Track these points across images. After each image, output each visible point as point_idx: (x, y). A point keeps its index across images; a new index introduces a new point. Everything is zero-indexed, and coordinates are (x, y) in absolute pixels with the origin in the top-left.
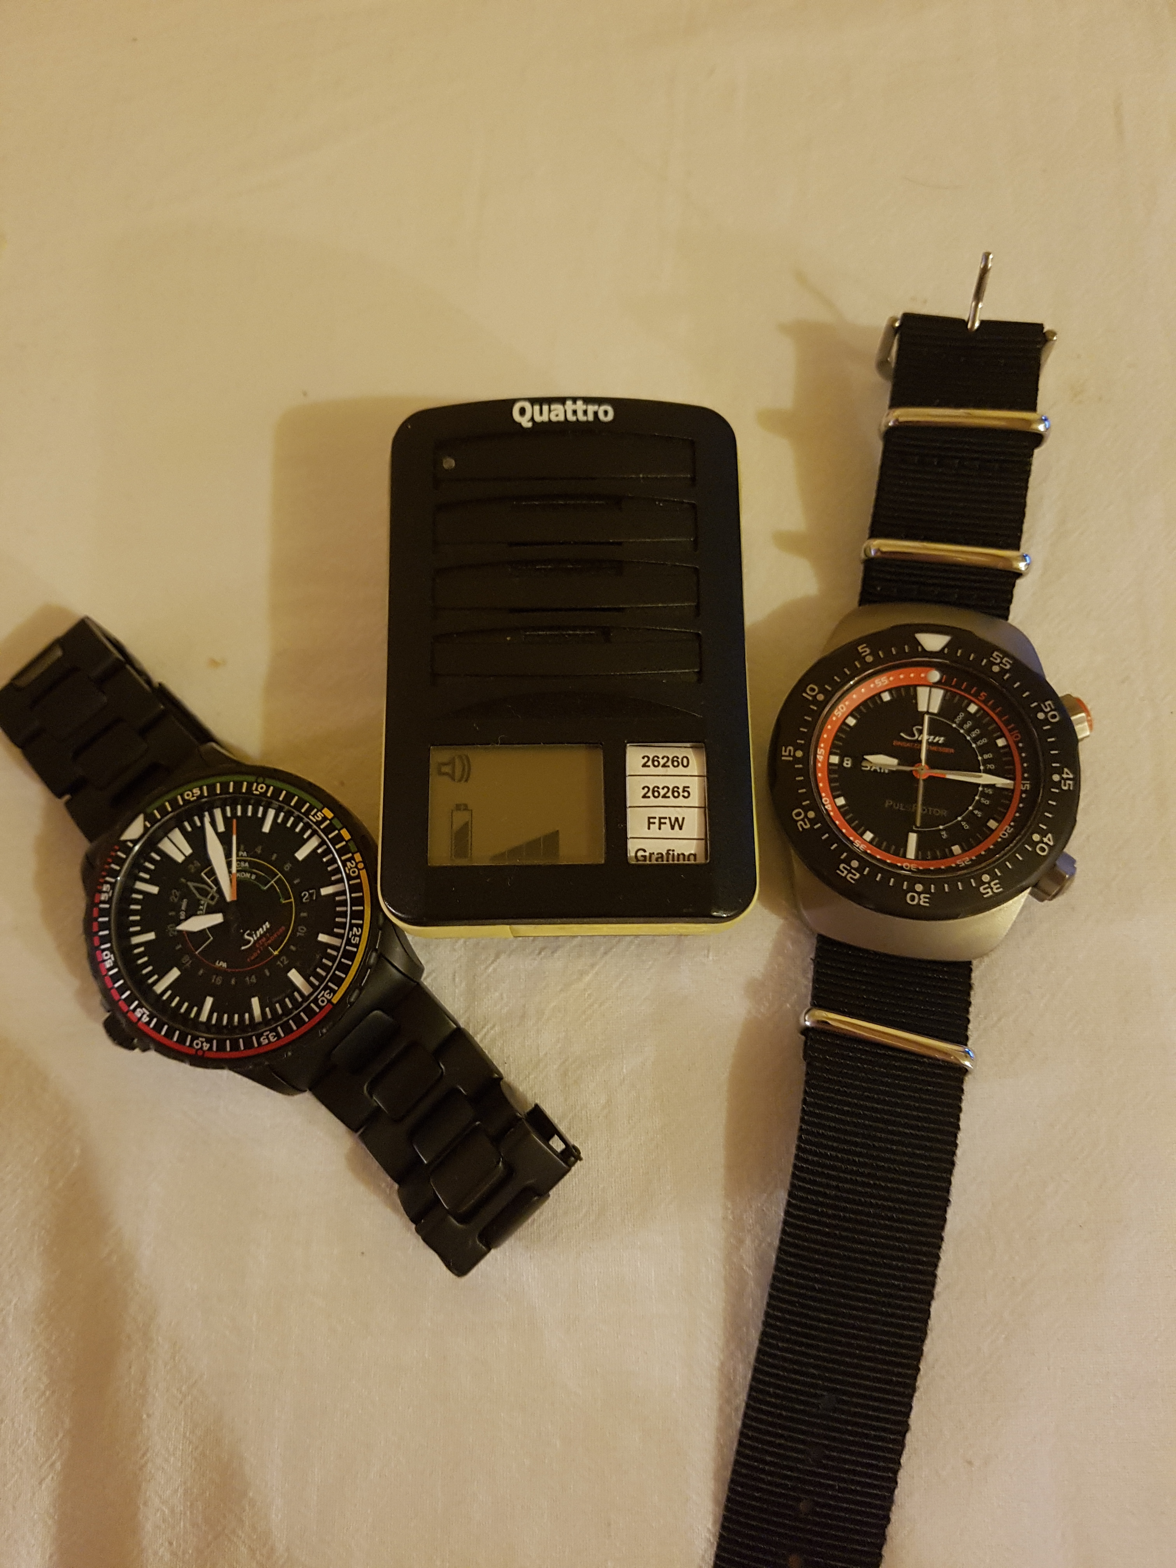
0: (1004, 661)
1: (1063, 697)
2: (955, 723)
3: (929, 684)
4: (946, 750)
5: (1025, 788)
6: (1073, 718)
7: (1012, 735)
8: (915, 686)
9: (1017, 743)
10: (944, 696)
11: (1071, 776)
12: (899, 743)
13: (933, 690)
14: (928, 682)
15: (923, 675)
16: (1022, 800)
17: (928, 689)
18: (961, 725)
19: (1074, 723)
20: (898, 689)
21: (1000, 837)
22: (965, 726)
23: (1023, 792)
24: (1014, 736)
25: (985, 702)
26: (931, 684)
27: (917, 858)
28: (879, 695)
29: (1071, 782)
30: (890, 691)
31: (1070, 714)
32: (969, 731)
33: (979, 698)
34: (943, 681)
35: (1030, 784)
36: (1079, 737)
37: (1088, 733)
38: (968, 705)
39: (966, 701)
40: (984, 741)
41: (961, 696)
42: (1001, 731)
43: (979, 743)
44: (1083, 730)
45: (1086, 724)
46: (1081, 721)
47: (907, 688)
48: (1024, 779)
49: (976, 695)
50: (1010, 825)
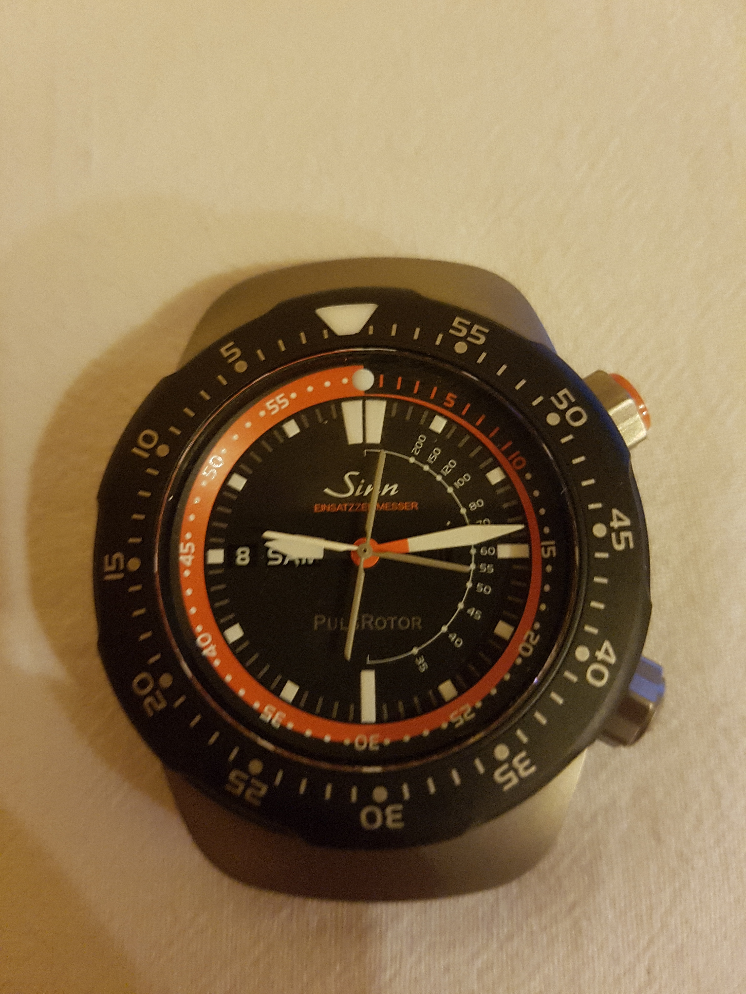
0: (473, 332)
1: (589, 377)
2: (413, 455)
3: (360, 395)
4: (405, 506)
5: (548, 555)
6: (611, 413)
7: (511, 462)
8: (338, 403)
9: (521, 474)
10: (388, 411)
11: (627, 522)
12: (324, 507)
13: (369, 403)
14: (357, 391)
15: (345, 381)
16: (546, 578)
17: (360, 403)
18: (422, 458)
19: (615, 419)
20: (309, 411)
21: (520, 656)
22: (430, 458)
23: (545, 562)
24: (514, 462)
25: (456, 410)
26: (363, 395)
27: (380, 719)
28: (279, 427)
29: (629, 534)
30: (296, 417)
31: (605, 405)
32: (437, 466)
33: (445, 404)
34: (381, 385)
35: (555, 545)
36: (628, 444)
37: (642, 433)
38: (430, 420)
39: (426, 414)
40: (466, 478)
41: (416, 406)
42: (491, 454)
43: (458, 484)
44: (633, 429)
45: (638, 416)
46: (627, 415)
47: (324, 407)
48: (544, 538)
49: (440, 400)
50: (533, 629)
